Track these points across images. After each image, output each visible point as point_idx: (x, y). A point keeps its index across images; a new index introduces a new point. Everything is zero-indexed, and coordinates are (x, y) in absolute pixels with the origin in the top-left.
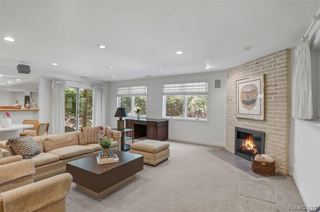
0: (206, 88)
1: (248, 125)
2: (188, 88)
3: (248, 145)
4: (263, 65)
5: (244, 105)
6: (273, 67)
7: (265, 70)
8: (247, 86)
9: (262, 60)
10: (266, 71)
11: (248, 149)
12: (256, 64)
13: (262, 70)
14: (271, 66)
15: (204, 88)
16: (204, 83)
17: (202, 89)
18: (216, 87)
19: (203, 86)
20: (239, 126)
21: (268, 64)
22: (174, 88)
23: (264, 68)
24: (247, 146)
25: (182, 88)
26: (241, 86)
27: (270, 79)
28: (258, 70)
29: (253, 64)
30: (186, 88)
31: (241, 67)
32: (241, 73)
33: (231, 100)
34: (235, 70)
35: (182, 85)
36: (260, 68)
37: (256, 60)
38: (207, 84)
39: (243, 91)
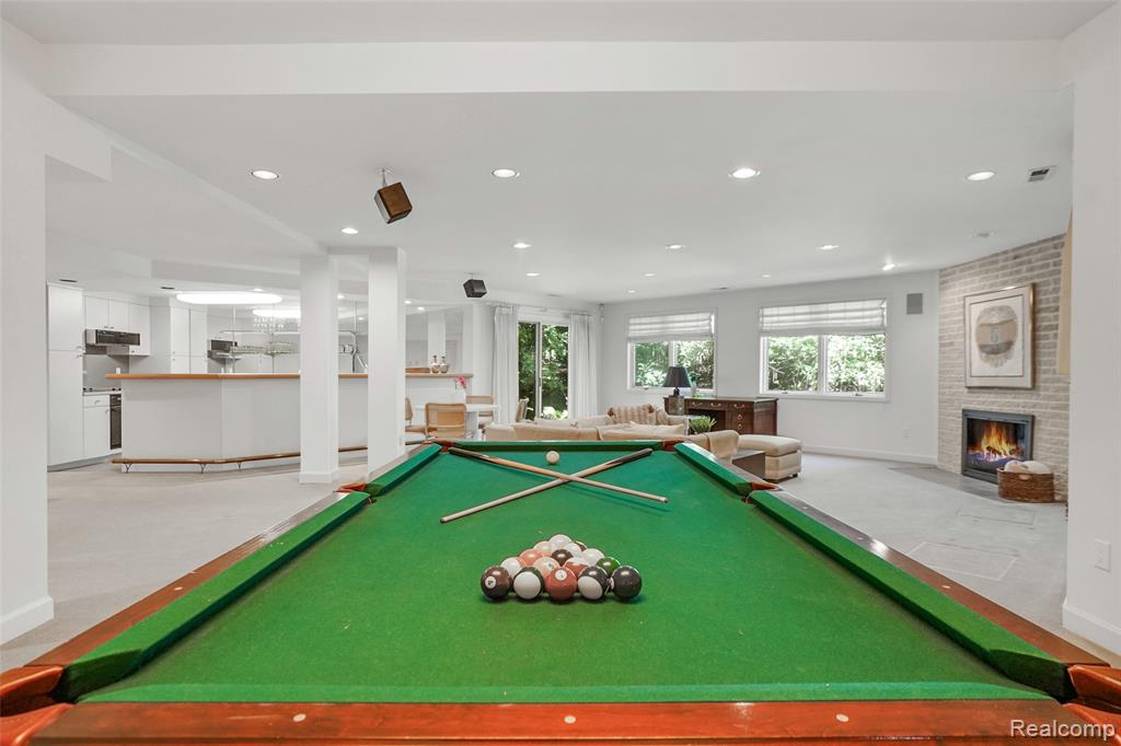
0: (883, 316)
1: (994, 403)
2: (831, 315)
3: (989, 448)
4: (1030, 262)
5: (984, 355)
6: (1052, 268)
7: (1036, 273)
8: (992, 309)
9: (1027, 250)
10: (1038, 276)
11: (992, 460)
12: (1016, 257)
13: (1029, 275)
14: (1047, 265)
15: (876, 316)
16: (875, 304)
17: (871, 317)
18: (909, 313)
19: (872, 309)
20: (971, 407)
21: (1041, 260)
22: (792, 318)
23: (1032, 269)
24: (986, 452)
25: (814, 316)
26: (976, 311)
27: (1045, 294)
28: (1018, 272)
29: (1006, 260)
30: (824, 316)
31: (978, 263)
32: (977, 278)
33: (951, 344)
34: (962, 271)
35: (814, 308)
36: (1024, 268)
37: (1014, 250)
38: (884, 306)
39: (982, 321)
